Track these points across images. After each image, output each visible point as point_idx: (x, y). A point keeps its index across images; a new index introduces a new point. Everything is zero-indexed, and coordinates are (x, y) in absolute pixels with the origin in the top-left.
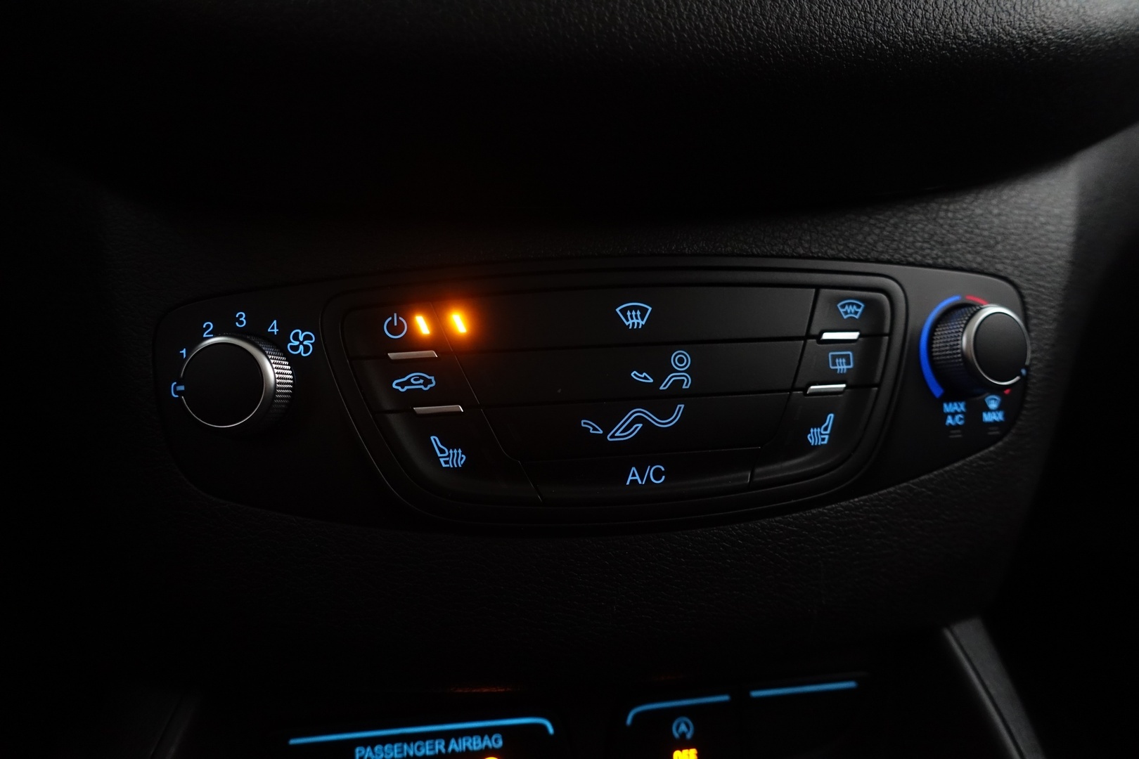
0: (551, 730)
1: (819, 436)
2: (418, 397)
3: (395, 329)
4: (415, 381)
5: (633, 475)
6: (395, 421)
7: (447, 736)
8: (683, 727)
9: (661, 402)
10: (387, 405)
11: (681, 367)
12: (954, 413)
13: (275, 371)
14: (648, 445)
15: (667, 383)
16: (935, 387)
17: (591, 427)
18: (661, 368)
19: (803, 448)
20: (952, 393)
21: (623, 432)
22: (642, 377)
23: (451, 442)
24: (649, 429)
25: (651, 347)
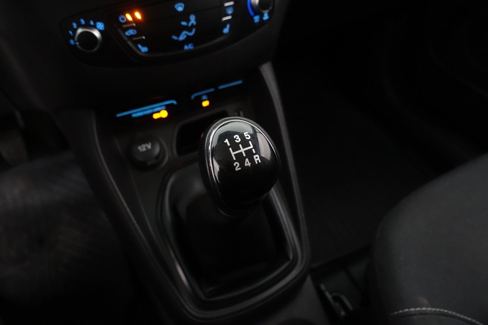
0: (175, 102)
1: (226, 30)
2: (132, 36)
3: (123, 19)
4: (131, 32)
5: (186, 47)
6: (129, 43)
7: (153, 108)
8: (204, 97)
9: (189, 29)
10: (126, 39)
11: (193, 19)
12: (257, 19)
13: (97, 34)
14: (188, 40)
15: (190, 24)
16: (252, 13)
17: (175, 37)
18: (188, 21)
19: (223, 34)
20: (256, 14)
21: (182, 37)
22: (184, 23)
23: (143, 45)
24: (188, 36)
25: (185, 16)
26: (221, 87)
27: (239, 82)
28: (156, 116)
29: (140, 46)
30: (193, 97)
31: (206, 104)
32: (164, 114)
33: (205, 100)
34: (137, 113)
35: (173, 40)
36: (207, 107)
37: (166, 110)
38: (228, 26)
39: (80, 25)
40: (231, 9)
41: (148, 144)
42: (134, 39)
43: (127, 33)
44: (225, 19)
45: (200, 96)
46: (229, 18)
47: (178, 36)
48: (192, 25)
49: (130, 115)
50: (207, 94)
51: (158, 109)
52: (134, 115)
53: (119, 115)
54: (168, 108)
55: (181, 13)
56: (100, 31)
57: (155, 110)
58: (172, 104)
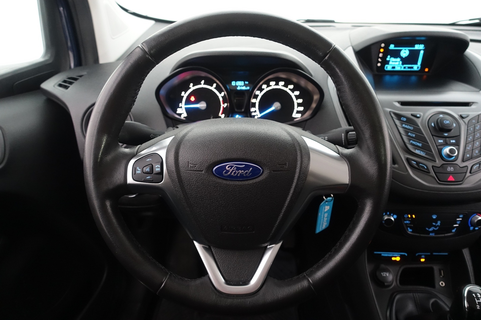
0: (406, 254)
1: (454, 231)
2: (407, 224)
3: (406, 216)
4: (407, 222)
5: (431, 234)
6: (405, 226)
8: (423, 256)
9: (435, 227)
10: (404, 224)
11: (439, 223)
12: (472, 228)
13: (393, 219)
14: (433, 231)
15: (437, 225)
16: (470, 225)
17: (427, 229)
18: (436, 223)
19: (452, 232)
20: (472, 226)
21: (431, 230)
22: (434, 224)
23: (410, 228)
24: (434, 230)
25: (436, 221)
26: (434, 254)
27: (446, 254)
28: (393, 259)
29: (409, 228)
30: (417, 255)
31: (423, 260)
32: (398, 259)
33: (423, 258)
34: (385, 254)
35: (427, 230)
36: (423, 262)
37: (400, 257)
38: (455, 229)
39: (386, 214)
40: (460, 221)
41: (387, 272)
42: (408, 225)
43: (405, 222)
44: (455, 226)
45: (421, 255)
46: (457, 225)
47: (429, 228)
48: (438, 225)
49: (381, 254)
50: (425, 255)
51: (396, 255)
52: (383, 255)
53: (375, 253)
54: (401, 256)
55: (434, 219)
56: (394, 219)
57: (394, 255)
58: (405, 255)
